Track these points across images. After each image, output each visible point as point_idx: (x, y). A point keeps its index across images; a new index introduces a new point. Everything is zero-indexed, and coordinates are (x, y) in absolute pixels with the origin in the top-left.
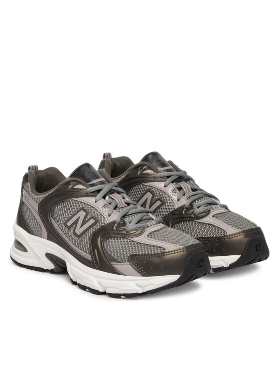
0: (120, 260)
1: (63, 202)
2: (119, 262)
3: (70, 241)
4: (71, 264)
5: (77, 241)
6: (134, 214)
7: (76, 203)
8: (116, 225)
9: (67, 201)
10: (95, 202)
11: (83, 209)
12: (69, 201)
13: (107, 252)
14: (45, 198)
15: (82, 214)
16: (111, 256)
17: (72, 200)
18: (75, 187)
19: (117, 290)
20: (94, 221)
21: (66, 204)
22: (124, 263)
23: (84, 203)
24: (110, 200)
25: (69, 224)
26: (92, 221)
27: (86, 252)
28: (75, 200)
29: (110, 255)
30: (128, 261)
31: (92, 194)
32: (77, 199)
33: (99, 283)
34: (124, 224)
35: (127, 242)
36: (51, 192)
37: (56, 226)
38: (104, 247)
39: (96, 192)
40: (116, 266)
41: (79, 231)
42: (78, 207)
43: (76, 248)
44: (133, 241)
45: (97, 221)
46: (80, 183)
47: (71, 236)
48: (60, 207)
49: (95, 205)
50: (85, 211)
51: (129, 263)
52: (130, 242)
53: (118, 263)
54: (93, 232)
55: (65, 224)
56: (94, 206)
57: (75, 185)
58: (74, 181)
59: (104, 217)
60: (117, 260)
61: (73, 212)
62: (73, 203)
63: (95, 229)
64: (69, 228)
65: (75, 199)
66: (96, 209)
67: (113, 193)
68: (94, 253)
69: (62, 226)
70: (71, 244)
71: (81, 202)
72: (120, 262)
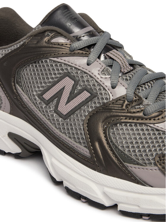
0: (141, 162)
1: (35, 62)
2: (138, 164)
3: (49, 123)
4: (51, 155)
5: (63, 124)
6: (147, 82)
7: (56, 65)
8: (126, 102)
9: (42, 62)
10: (88, 64)
11: (68, 75)
12: (46, 62)
13: (116, 147)
14: (6, 55)
15: (68, 83)
16: (125, 154)
17: (50, 60)
18: (54, 41)
19: (137, 208)
20: (89, 95)
21: (40, 66)
22: (149, 167)
23: (69, 66)
24: (109, 60)
25: (47, 96)
26: (86, 95)
27: (80, 143)
28: (54, 61)
29: (122, 152)
30: (155, 165)
31: (81, 52)
32: (59, 60)
33: (105, 194)
34: (140, 101)
35: (147, 130)
36: (16, 47)
37: (25, 97)
38: (110, 138)
39: (87, 49)
40: (133, 169)
41: (64, 108)
42: (61, 71)
43: (61, 134)
44: (157, 130)
45: (93, 96)
46: (61, 35)
47: (52, 115)
48: (30, 70)
49: (87, 69)
50: (72, 78)
51: (156, 168)
52: (153, 130)
53: (137, 166)
54: (89, 113)
55: (40, 96)
56: (87, 71)
57: (52, 38)
58: (51, 31)
59: (104, 89)
60: (134, 161)
61: (52, 78)
62: (52, 66)
63: (92, 107)
64: (48, 102)
65: (55, 59)
66: (90, 76)
67: (111, 50)
68: (93, 145)
69: (35, 99)
70: (52, 127)
71: (65, 64)
72: (141, 165)
